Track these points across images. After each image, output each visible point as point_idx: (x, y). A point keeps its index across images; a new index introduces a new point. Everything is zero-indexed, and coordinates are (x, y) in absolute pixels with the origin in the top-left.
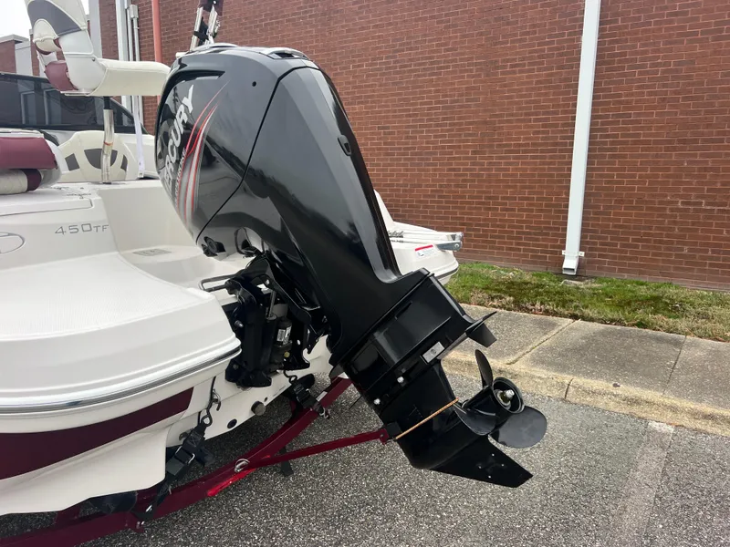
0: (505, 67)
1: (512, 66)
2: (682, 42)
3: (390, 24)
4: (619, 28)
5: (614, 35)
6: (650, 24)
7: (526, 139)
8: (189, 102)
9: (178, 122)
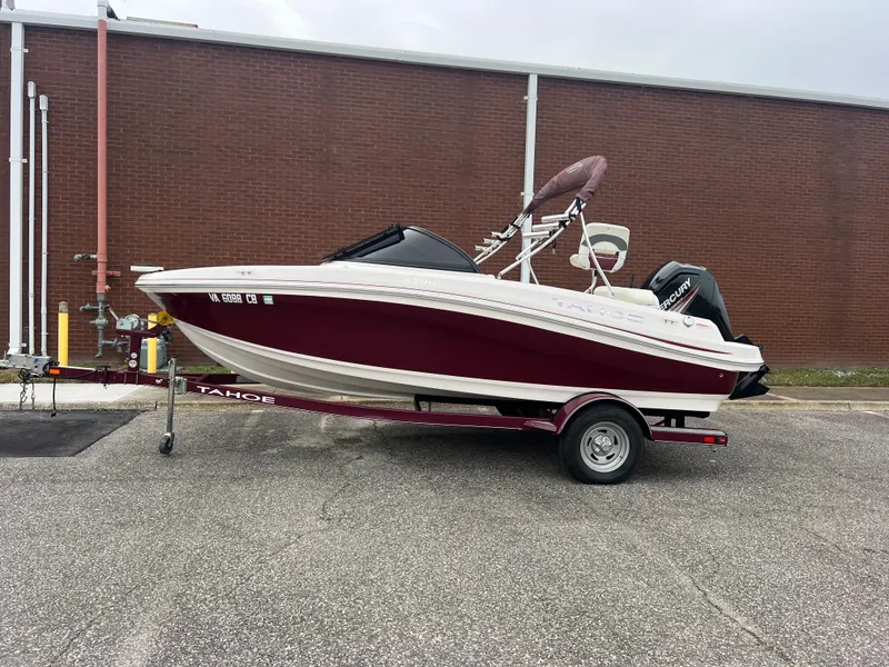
8: (688, 283)
9: (681, 290)
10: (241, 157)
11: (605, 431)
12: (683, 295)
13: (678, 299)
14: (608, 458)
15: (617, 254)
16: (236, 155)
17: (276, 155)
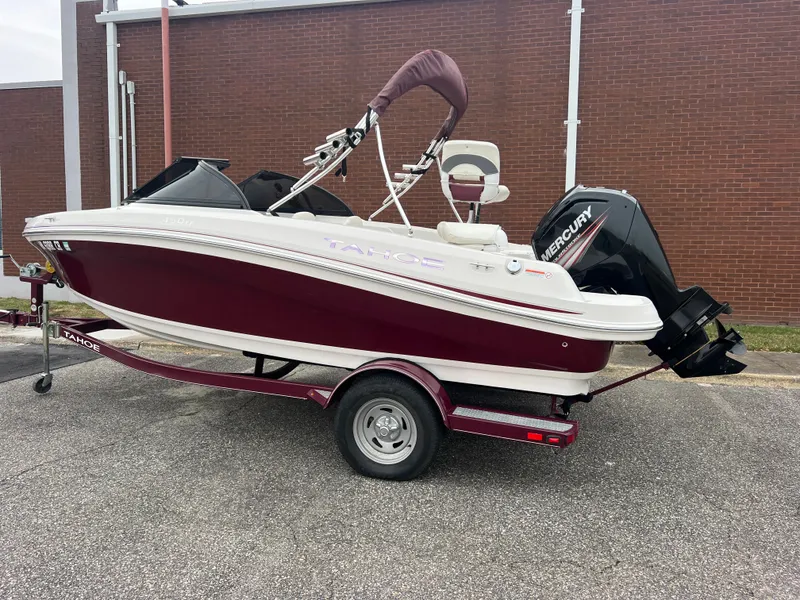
0: (509, 167)
1: (514, 167)
2: (630, 159)
3: (412, 127)
4: (590, 146)
5: (587, 151)
6: (609, 146)
7: (527, 219)
8: (588, 213)
9: (578, 223)
10: (280, 116)
11: (390, 410)
12: (580, 231)
13: (574, 236)
14: (395, 446)
15: (482, 179)
16: (275, 114)
17: (309, 110)
